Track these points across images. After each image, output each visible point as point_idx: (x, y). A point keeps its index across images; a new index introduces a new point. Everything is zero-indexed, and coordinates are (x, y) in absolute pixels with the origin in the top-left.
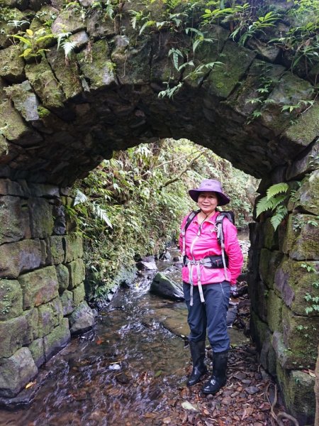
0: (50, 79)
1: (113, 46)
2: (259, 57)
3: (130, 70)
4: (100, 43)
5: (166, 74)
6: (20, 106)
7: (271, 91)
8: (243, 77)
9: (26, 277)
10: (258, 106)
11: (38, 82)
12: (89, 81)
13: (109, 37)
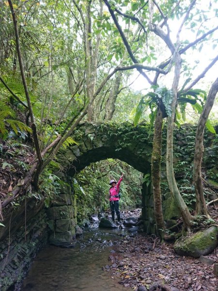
0: (84, 145)
1: (102, 137)
2: (140, 141)
3: (107, 143)
4: (98, 137)
5: (116, 144)
6: (75, 152)
7: (143, 150)
8: (136, 146)
9: (69, 206)
10: (140, 154)
11: (80, 146)
12: (95, 146)
13: (101, 135)
